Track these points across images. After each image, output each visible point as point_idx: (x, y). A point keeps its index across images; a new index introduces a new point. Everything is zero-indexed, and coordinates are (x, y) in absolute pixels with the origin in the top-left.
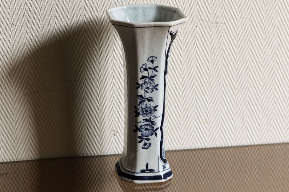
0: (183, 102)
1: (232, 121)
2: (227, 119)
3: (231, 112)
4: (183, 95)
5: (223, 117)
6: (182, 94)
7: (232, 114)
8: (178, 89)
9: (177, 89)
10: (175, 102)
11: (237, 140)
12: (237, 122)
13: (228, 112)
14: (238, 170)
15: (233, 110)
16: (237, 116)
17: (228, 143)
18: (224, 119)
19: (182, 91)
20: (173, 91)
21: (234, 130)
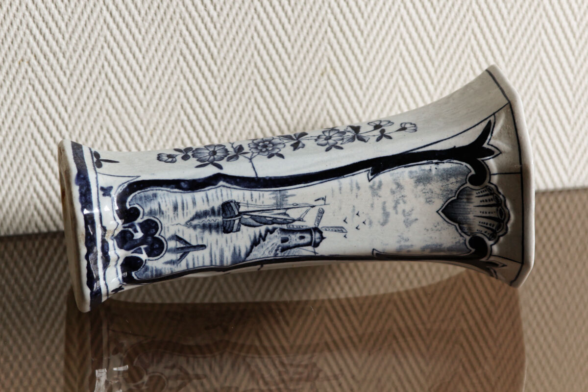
0: (439, 74)
1: (565, 122)
2: (554, 117)
3: (564, 100)
4: (440, 56)
5: (543, 112)
6: (437, 54)
7: (566, 104)
8: (426, 40)
9: (422, 42)
10: (416, 76)
11: (579, 170)
12: (578, 126)
13: (555, 100)
14: (577, 249)
15: (570, 94)
16: (579, 109)
17: (553, 181)
18: (545, 118)
19: (437, 46)
20: (411, 47)
21: (571, 146)
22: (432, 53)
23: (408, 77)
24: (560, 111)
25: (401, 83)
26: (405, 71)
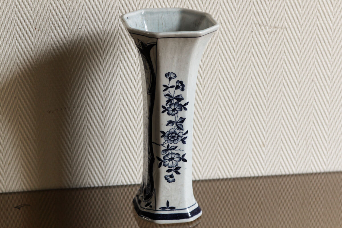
0: (236, 121)
1: (293, 144)
2: (288, 141)
3: (293, 134)
5: (283, 139)
6: (235, 112)
7: (294, 136)
9: (228, 106)
10: (226, 122)
11: (300, 166)
12: (300, 146)
13: (289, 134)
15: (295, 131)
16: (300, 138)
17: (288, 171)
18: (284, 142)
19: (235, 108)
20: (223, 108)
21: (297, 155)
22: (233, 111)
23: (222, 122)
24: (291, 139)
25: (219, 124)
26: (221, 119)
